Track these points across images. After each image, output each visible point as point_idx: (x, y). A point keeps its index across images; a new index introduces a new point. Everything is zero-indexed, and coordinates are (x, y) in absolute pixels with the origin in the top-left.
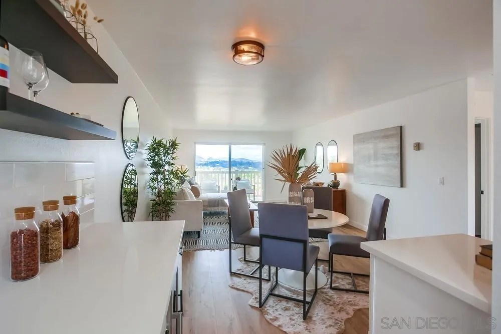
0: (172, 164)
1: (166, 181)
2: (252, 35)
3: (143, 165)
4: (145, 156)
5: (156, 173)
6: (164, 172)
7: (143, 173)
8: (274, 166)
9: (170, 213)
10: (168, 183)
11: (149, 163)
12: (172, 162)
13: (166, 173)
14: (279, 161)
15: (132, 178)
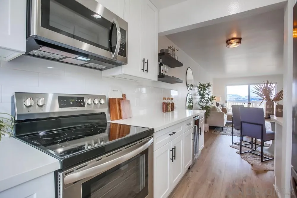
0: (209, 94)
1: (206, 101)
2: (235, 36)
3: (195, 95)
4: (197, 91)
5: (201, 98)
6: (205, 98)
7: (195, 98)
8: (255, 92)
9: (208, 117)
10: (206, 103)
11: (198, 94)
12: (209, 93)
13: (206, 98)
14: (259, 90)
15: (191, 100)
